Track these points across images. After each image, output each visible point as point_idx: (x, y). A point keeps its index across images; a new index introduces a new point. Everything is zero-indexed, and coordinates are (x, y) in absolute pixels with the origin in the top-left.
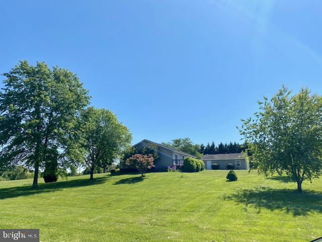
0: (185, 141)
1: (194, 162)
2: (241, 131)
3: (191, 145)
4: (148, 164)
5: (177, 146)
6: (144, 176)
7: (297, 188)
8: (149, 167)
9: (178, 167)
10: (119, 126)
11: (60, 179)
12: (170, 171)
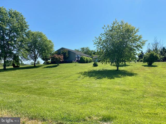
0: (86, 48)
1: (85, 59)
2: (94, 43)
3: (89, 50)
4: (60, 59)
5: (83, 51)
6: (59, 65)
7: (117, 69)
8: (61, 61)
9: (77, 61)
10: (46, 40)
11: (21, 66)
12: (74, 63)
